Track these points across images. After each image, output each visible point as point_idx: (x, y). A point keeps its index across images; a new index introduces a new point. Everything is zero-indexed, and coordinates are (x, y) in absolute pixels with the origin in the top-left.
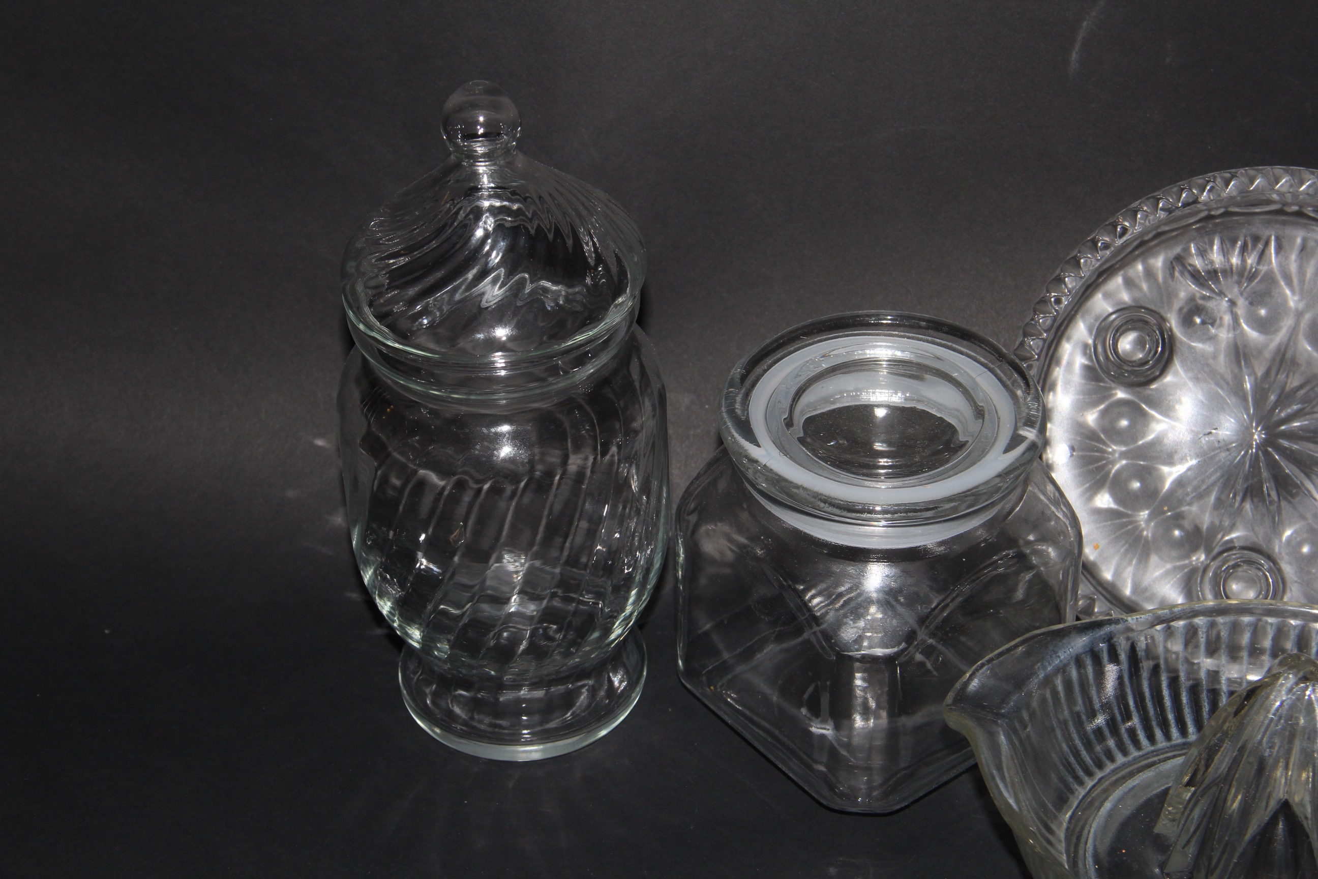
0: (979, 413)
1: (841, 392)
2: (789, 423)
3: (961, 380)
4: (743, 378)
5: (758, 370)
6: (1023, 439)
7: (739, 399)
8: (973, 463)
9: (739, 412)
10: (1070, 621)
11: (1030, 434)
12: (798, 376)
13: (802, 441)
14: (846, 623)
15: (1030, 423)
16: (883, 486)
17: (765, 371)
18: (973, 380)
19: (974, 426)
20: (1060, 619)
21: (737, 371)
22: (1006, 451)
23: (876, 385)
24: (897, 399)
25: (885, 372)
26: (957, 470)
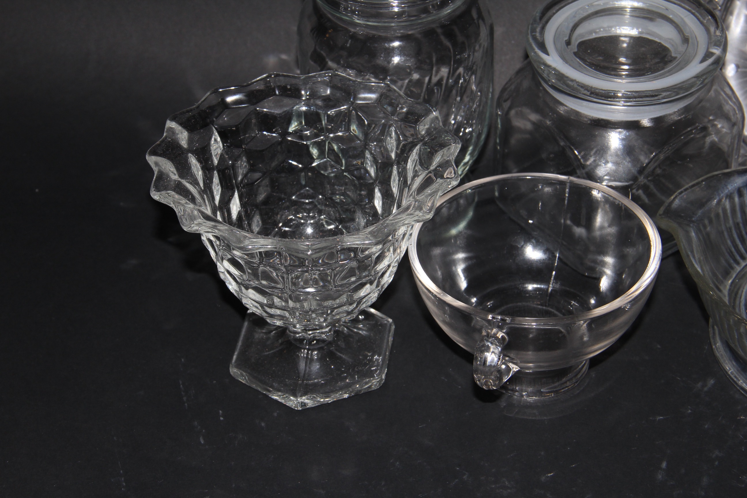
0: (686, 40)
1: (600, 28)
2: (568, 43)
3: (675, 20)
4: (541, 18)
5: (550, 13)
6: (712, 54)
7: (538, 30)
8: (681, 69)
9: (538, 38)
10: (734, 167)
11: (717, 51)
12: (575, 17)
13: (575, 54)
14: (600, 165)
15: (717, 44)
16: (624, 81)
17: (554, 14)
18: (682, 19)
19: (682, 48)
20: (728, 167)
21: (537, 13)
22: (702, 61)
23: (621, 24)
24: (634, 32)
25: (627, 16)
26: (671, 73)
